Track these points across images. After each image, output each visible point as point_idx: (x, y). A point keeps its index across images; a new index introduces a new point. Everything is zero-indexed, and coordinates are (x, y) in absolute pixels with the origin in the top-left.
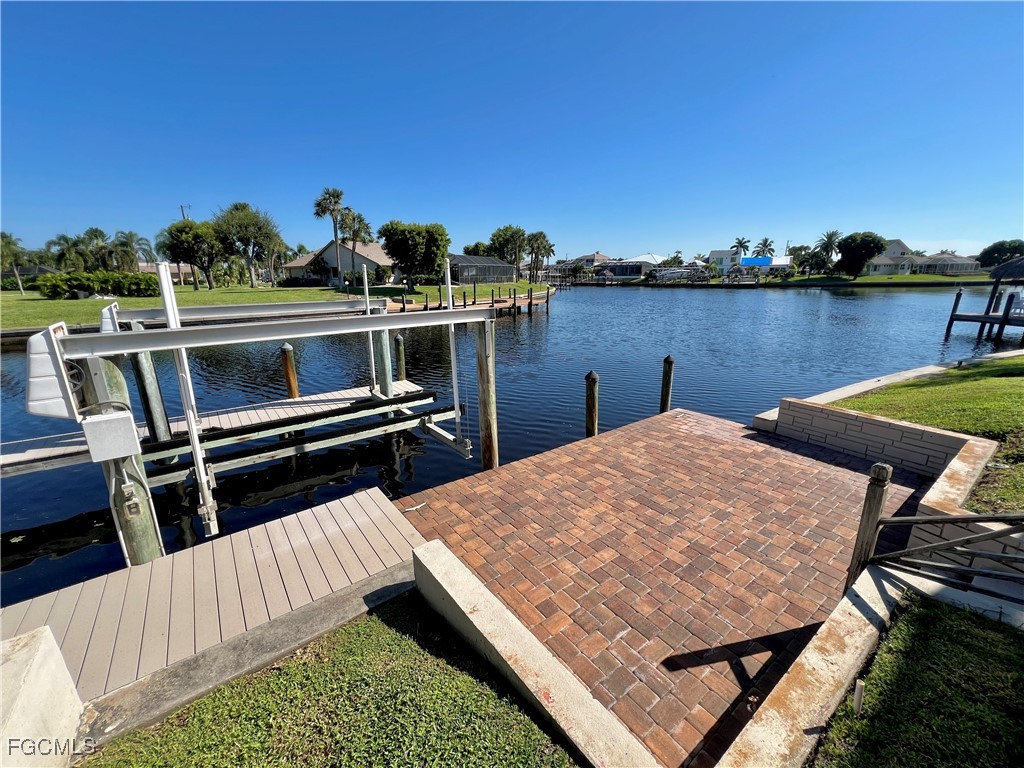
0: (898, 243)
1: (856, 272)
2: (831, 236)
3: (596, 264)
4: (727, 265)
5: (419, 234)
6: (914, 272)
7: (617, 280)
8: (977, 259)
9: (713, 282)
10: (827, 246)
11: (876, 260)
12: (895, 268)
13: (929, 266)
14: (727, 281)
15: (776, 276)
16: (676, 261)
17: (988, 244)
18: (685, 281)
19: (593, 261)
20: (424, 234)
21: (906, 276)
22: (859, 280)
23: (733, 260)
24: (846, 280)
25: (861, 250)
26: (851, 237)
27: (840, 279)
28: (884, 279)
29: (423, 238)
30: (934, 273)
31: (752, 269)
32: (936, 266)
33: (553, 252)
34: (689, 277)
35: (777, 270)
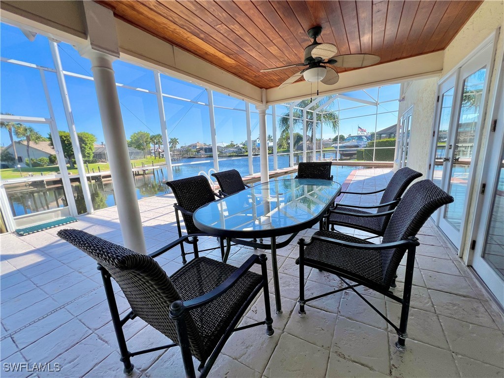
3: (197, 148)
7: (207, 155)
9: (246, 154)
16: (232, 145)
18: (235, 154)
19: (196, 146)
23: (254, 144)
33: (178, 142)
34: (236, 152)
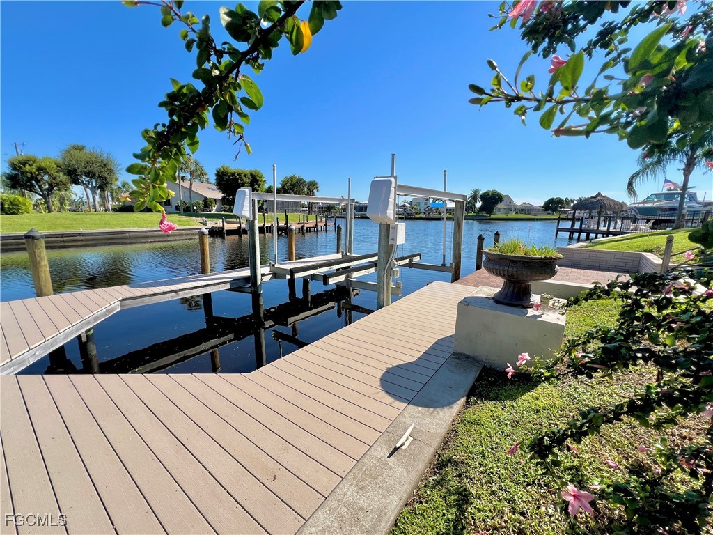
0: (508, 196)
1: (490, 212)
2: (476, 192)
4: (423, 207)
5: (245, 176)
6: (517, 213)
8: (543, 207)
9: (417, 216)
10: (474, 197)
11: (499, 206)
12: (508, 210)
13: (523, 210)
14: (425, 216)
15: (450, 214)
17: (547, 199)
20: (249, 176)
21: (512, 215)
22: (492, 216)
23: (426, 204)
24: (485, 216)
25: (492, 200)
26: (486, 192)
27: (482, 216)
28: (504, 216)
29: (249, 179)
30: (525, 214)
31: (438, 209)
32: (525, 210)
35: (450, 210)
